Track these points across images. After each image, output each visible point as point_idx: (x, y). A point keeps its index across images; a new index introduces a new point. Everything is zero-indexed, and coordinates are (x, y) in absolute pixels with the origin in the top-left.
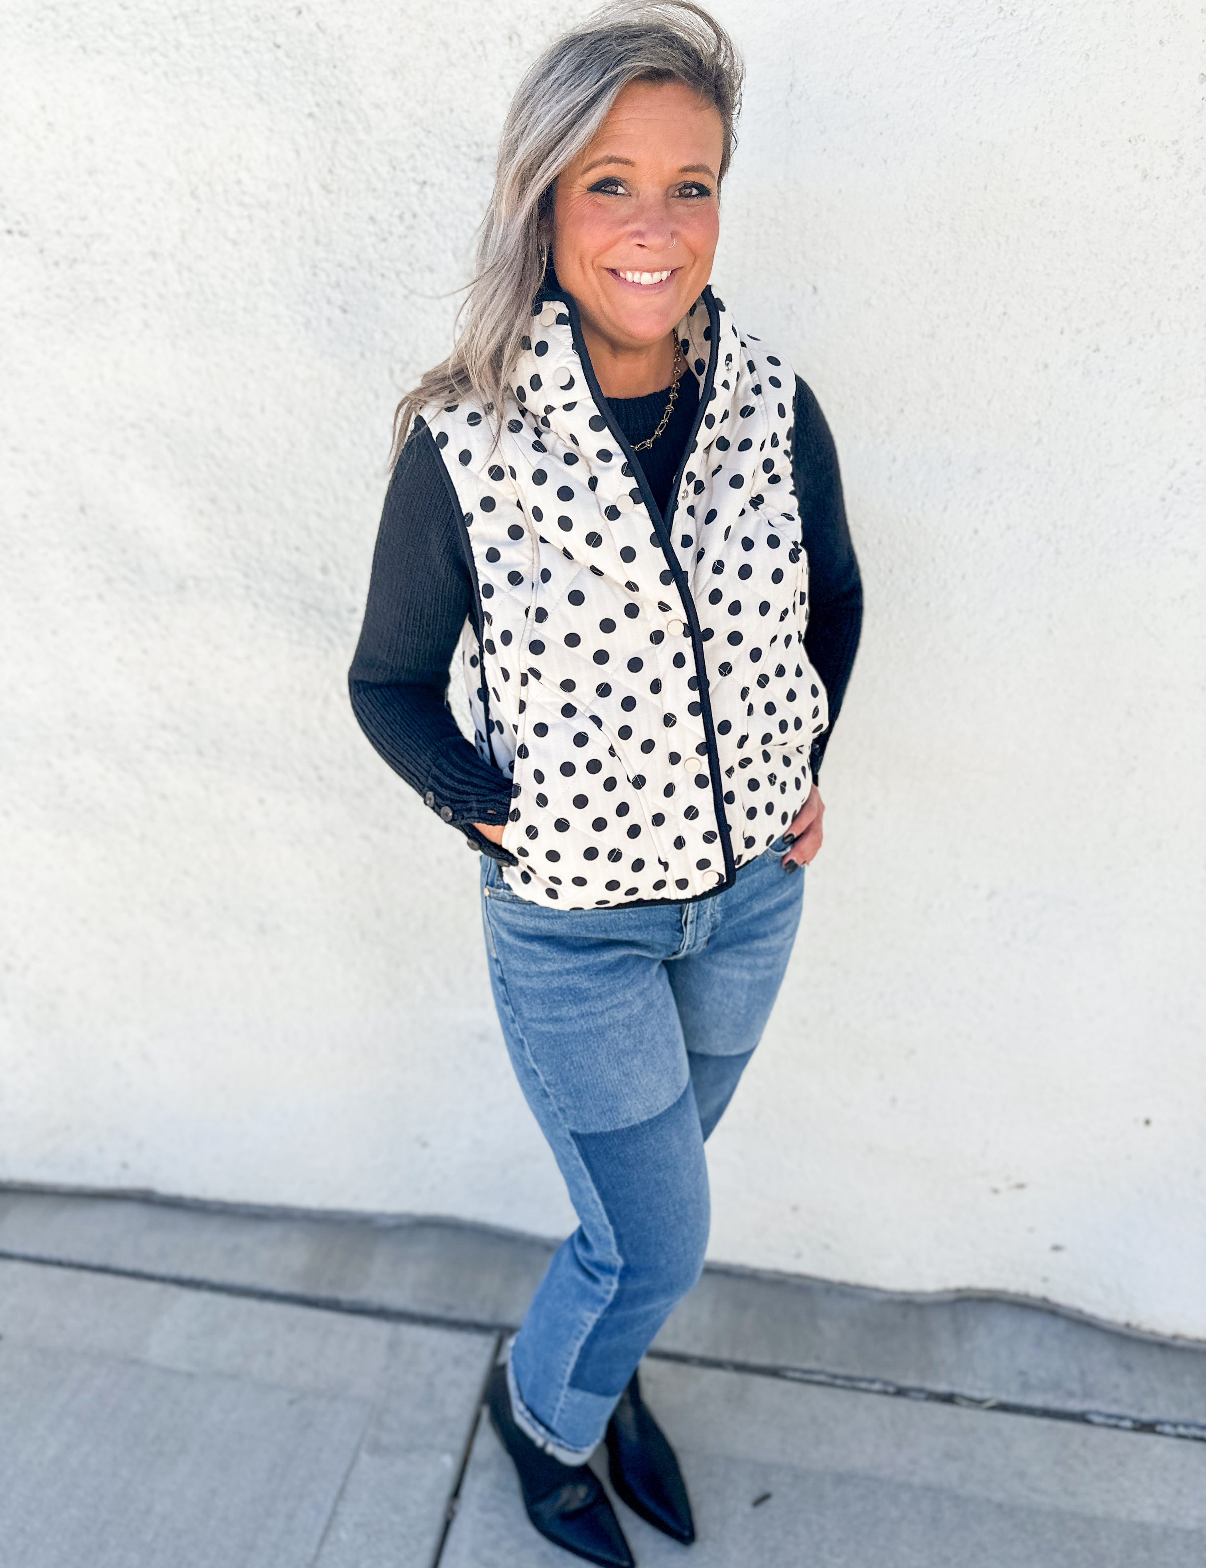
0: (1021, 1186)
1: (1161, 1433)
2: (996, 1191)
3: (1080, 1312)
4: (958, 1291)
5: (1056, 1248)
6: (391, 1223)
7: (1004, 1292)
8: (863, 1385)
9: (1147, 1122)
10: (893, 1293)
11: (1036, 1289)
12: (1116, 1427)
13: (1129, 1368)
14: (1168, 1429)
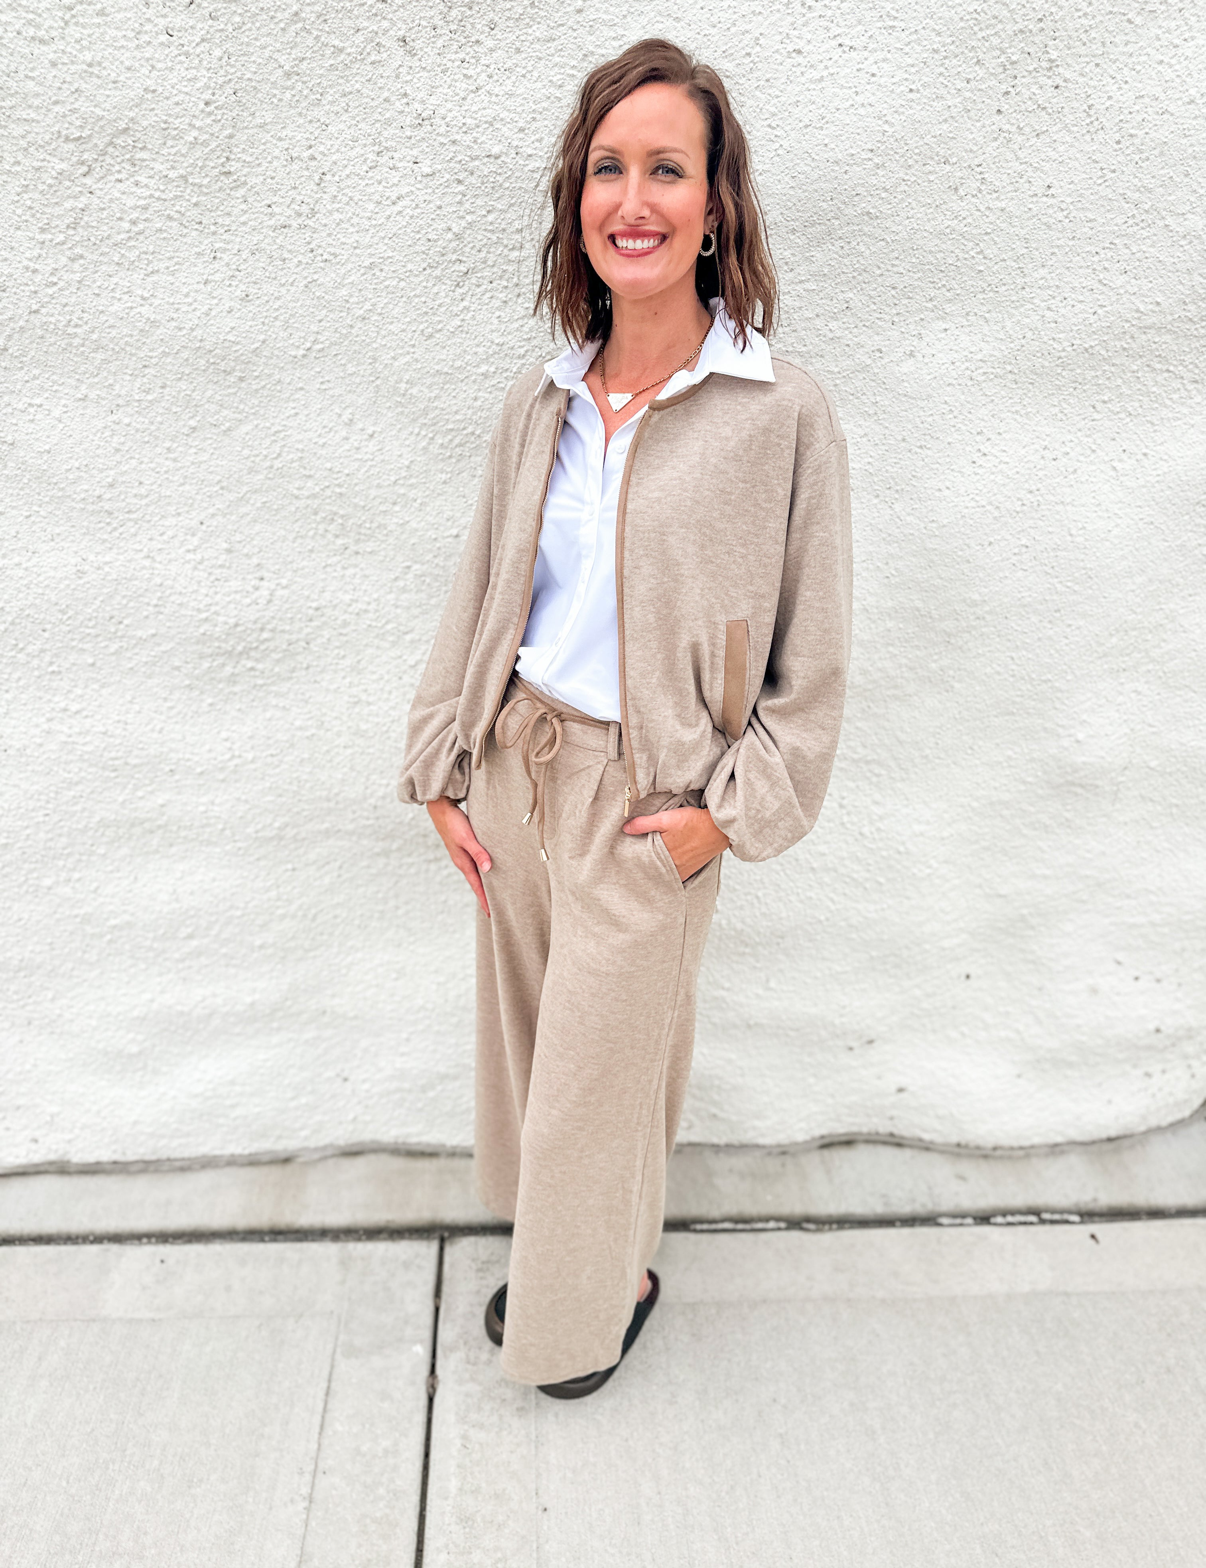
0: (871, 1042)
1: (995, 1224)
2: (851, 1049)
3: (921, 1140)
4: (822, 1137)
5: (901, 1090)
6: (316, 1156)
7: (860, 1134)
8: (760, 1225)
9: (968, 977)
10: (771, 1147)
11: (883, 1127)
12: (961, 1225)
13: (962, 1178)
14: (999, 1219)
